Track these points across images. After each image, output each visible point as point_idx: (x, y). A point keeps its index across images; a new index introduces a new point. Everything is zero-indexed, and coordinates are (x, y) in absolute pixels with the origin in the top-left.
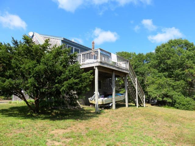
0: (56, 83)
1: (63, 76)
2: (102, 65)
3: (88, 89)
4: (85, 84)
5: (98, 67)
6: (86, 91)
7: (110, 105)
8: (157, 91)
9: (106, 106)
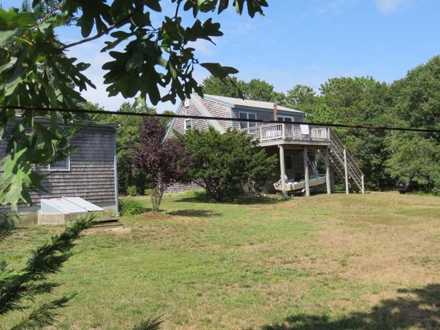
0: (245, 171)
1: (251, 164)
2: (287, 143)
3: (273, 174)
4: (270, 169)
5: (283, 145)
6: (272, 176)
7: (303, 191)
8: (401, 165)
9: (298, 193)
